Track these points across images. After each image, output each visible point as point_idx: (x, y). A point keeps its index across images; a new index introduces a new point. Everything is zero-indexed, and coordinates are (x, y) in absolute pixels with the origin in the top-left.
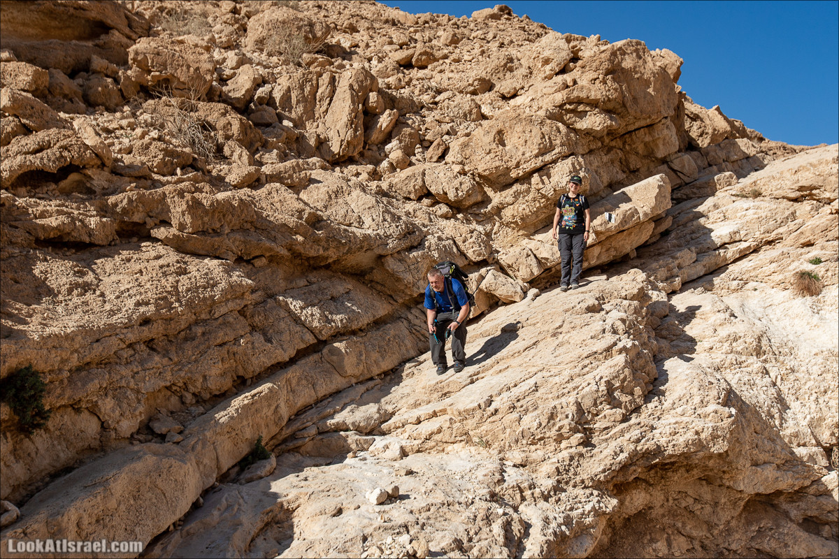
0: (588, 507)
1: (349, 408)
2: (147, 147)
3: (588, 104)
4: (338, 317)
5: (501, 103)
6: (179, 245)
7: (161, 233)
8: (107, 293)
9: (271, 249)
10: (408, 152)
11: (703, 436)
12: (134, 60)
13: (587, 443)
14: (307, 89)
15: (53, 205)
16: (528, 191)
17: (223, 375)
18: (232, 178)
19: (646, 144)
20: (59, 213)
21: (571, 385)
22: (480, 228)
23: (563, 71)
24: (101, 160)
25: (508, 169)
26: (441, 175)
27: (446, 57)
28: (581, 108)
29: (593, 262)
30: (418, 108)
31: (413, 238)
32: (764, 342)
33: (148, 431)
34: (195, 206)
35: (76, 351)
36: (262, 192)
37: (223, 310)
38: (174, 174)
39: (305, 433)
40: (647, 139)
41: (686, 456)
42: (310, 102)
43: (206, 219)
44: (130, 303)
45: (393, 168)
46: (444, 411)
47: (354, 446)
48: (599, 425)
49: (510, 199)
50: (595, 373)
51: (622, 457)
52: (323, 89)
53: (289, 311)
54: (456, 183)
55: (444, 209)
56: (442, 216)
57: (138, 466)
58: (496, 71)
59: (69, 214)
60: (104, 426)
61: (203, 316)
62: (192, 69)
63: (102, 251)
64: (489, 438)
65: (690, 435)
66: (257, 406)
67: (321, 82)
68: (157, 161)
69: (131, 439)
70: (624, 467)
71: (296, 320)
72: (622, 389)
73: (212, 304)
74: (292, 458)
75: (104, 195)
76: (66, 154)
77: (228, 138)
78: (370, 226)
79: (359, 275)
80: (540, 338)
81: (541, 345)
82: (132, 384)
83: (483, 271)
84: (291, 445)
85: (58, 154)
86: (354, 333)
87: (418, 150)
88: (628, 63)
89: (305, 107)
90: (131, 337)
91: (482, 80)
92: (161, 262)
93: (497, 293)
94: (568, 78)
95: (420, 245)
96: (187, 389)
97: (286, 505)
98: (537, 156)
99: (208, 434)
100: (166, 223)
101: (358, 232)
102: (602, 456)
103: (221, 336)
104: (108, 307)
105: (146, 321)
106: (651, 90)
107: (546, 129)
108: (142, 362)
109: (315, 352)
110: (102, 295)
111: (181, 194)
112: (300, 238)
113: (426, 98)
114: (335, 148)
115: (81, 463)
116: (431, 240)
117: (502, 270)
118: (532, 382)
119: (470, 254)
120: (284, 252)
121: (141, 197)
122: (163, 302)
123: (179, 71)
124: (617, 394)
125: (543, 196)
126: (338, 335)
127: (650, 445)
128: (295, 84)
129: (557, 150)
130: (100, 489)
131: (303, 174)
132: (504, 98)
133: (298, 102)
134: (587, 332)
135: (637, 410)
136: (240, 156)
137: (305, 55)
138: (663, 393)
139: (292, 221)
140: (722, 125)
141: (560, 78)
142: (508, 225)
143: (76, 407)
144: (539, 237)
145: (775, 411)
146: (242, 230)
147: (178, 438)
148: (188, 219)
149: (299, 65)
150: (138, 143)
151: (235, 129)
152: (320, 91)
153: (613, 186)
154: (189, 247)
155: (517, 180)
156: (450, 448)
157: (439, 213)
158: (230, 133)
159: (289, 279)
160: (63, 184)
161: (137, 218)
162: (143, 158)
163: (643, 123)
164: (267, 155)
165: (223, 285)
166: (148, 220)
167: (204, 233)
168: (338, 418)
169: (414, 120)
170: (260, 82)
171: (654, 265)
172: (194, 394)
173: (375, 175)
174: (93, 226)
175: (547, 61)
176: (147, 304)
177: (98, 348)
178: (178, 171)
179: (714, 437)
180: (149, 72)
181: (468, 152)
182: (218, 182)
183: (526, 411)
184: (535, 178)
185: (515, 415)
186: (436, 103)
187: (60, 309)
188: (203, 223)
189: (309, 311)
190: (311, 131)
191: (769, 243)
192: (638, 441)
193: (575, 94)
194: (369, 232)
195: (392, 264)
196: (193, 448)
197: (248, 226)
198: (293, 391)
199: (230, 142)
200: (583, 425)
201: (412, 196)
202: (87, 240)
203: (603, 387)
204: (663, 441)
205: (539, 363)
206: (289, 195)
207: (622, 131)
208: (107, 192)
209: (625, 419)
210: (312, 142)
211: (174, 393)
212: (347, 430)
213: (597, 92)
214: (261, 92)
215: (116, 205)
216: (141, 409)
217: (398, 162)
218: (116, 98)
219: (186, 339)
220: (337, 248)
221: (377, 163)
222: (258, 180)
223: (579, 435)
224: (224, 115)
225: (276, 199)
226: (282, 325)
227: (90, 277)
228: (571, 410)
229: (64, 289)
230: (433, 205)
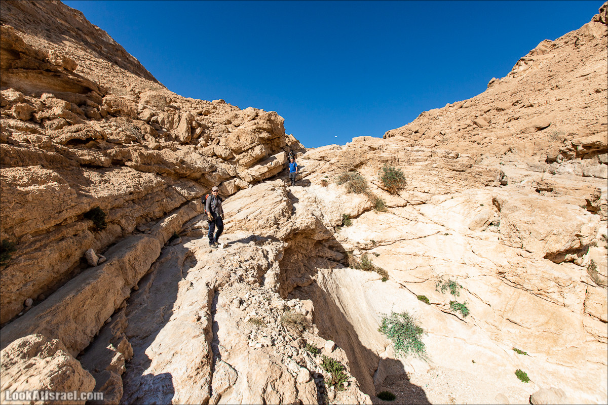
0: (281, 246)
1: (200, 221)
2: (119, 133)
3: (263, 130)
4: (193, 193)
5: (235, 128)
6: (136, 168)
7: (129, 163)
8: (114, 183)
9: (168, 171)
10: (207, 141)
11: (309, 224)
12: (106, 103)
13: (278, 228)
14: (170, 119)
15: (85, 152)
16: (247, 155)
17: (159, 211)
18: (151, 146)
19: (277, 143)
20: (89, 155)
21: (271, 211)
22: (232, 166)
23: (254, 119)
24: (103, 137)
25: (241, 148)
26: (219, 149)
27: (214, 112)
28: (261, 131)
29: (267, 177)
30: (208, 128)
31: (213, 169)
32: (316, 199)
33: (137, 230)
34: (141, 155)
35: (110, 203)
36: (162, 152)
37: (156, 190)
38: (130, 143)
39: (188, 230)
40: (278, 141)
41: (304, 230)
42: (171, 123)
43: (145, 159)
44: (124, 187)
45: (202, 147)
46: (232, 221)
47: (204, 233)
48: (280, 222)
49: (242, 157)
50: (278, 207)
51: (289, 231)
52: (176, 119)
53: (177, 191)
54: (225, 152)
55: (221, 160)
56: (220, 162)
57: (143, 240)
58: (232, 118)
59: (93, 156)
60: (122, 229)
61: (150, 192)
62: (129, 108)
63: (107, 169)
64: (248, 228)
65: (305, 224)
66: (173, 221)
67: (175, 117)
68: (123, 139)
69: (132, 233)
70: (289, 234)
71: (179, 194)
72: (286, 212)
73: (152, 188)
74: (185, 238)
75: (105, 149)
76: (89, 133)
77: (146, 133)
78: (199, 164)
79: (196, 180)
80: (258, 198)
81: (259, 200)
82: (131, 215)
83: (235, 179)
84: (184, 234)
85: (85, 133)
86: (197, 198)
87: (210, 141)
88: (273, 118)
89: (170, 125)
90: (127, 198)
91: (228, 120)
92: (131, 173)
93: (240, 186)
94: (256, 121)
95: (215, 171)
96: (148, 216)
97: (192, 251)
98: (250, 144)
99: (160, 230)
100: (131, 160)
101: (196, 166)
102: (283, 231)
103: (157, 198)
104: (116, 188)
105: (131, 193)
106: (279, 127)
107: (252, 136)
108: (132, 207)
109: (186, 204)
110: (113, 184)
111: (136, 150)
112: (178, 167)
113: (210, 125)
114: (182, 139)
115: (117, 242)
116: (219, 169)
117: (240, 179)
118: (259, 211)
119: (231, 174)
120: (173, 172)
121: (120, 151)
122: (136, 186)
123: (124, 108)
124: (284, 213)
125: (252, 157)
126: (193, 199)
127: (295, 227)
128: (166, 117)
129: (256, 143)
130: (134, 248)
131: (175, 146)
132: (235, 126)
133: (167, 123)
134: (273, 196)
135: (290, 218)
136: (152, 139)
137: (166, 108)
138: (296, 213)
139: (175, 161)
140: (294, 140)
141: (253, 121)
142: (241, 165)
143: (113, 222)
144: (250, 169)
145: (321, 217)
146: (158, 164)
147: (149, 232)
148: (139, 159)
149: (164, 111)
150: (115, 132)
151: (148, 129)
152: (175, 120)
153: (270, 155)
154: (140, 169)
155: (244, 151)
156: (236, 232)
157: (219, 161)
158: (146, 131)
159: (174, 181)
160: (87, 145)
161: (119, 158)
162: (117, 137)
163: (277, 137)
164: (160, 140)
165: (155, 182)
166: (123, 159)
167: (144, 164)
168: (198, 225)
169: (207, 131)
170: (152, 115)
171: (284, 178)
172: (150, 218)
173: (196, 149)
174: (103, 160)
175: (248, 116)
176: (130, 187)
177: (117, 202)
178: (132, 142)
179: (311, 224)
180: (112, 107)
181: (228, 142)
182: (146, 147)
183: (259, 219)
184: (250, 151)
185: (256, 221)
186: (213, 127)
187: (99, 188)
188: (144, 161)
189: (183, 191)
190: (173, 133)
191: (313, 172)
192: (292, 226)
193: (259, 126)
194: (200, 166)
195: (207, 176)
196: (156, 235)
197: (160, 162)
198: (182, 216)
199: (147, 134)
200: (276, 222)
201: (210, 156)
202: (101, 165)
203: (281, 211)
204: (298, 226)
205: (260, 206)
206: (172, 153)
207: (271, 139)
208: (106, 149)
209: (288, 220)
210: (174, 137)
211: (144, 218)
212: (201, 228)
213: (265, 126)
214: (153, 118)
215: (111, 153)
216: (135, 223)
217: (203, 145)
218: (99, 116)
219: (145, 200)
220: (190, 171)
221: (196, 145)
222: (160, 147)
223: (276, 225)
224: (144, 125)
225: (168, 154)
226: (175, 195)
227: (106, 178)
228: (273, 218)
229: (97, 182)
230: (217, 159)
